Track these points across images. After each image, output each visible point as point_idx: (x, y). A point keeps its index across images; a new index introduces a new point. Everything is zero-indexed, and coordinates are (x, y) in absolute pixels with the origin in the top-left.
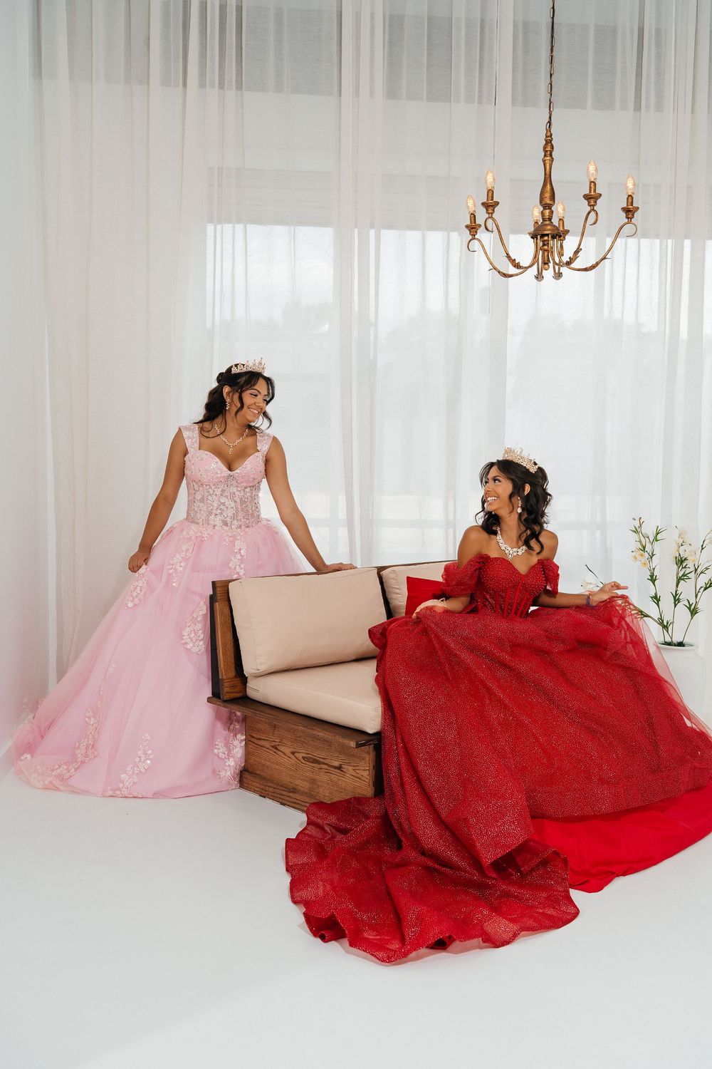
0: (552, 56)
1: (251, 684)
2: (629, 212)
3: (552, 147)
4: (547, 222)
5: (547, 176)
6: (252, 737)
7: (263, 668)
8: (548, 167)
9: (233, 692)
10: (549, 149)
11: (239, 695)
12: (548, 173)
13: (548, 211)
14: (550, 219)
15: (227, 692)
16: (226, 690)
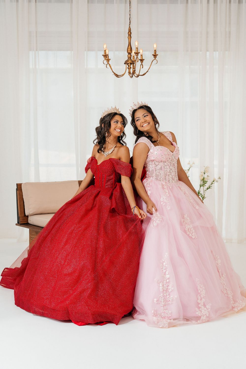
0: (130, 2)
1: (30, 218)
2: (155, 56)
3: (131, 33)
4: (129, 59)
5: (129, 43)
6: (31, 237)
7: (31, 213)
8: (129, 40)
9: (23, 221)
10: (129, 34)
11: (26, 222)
12: (129, 42)
13: (129, 55)
14: (130, 58)
15: (21, 221)
16: (21, 220)
